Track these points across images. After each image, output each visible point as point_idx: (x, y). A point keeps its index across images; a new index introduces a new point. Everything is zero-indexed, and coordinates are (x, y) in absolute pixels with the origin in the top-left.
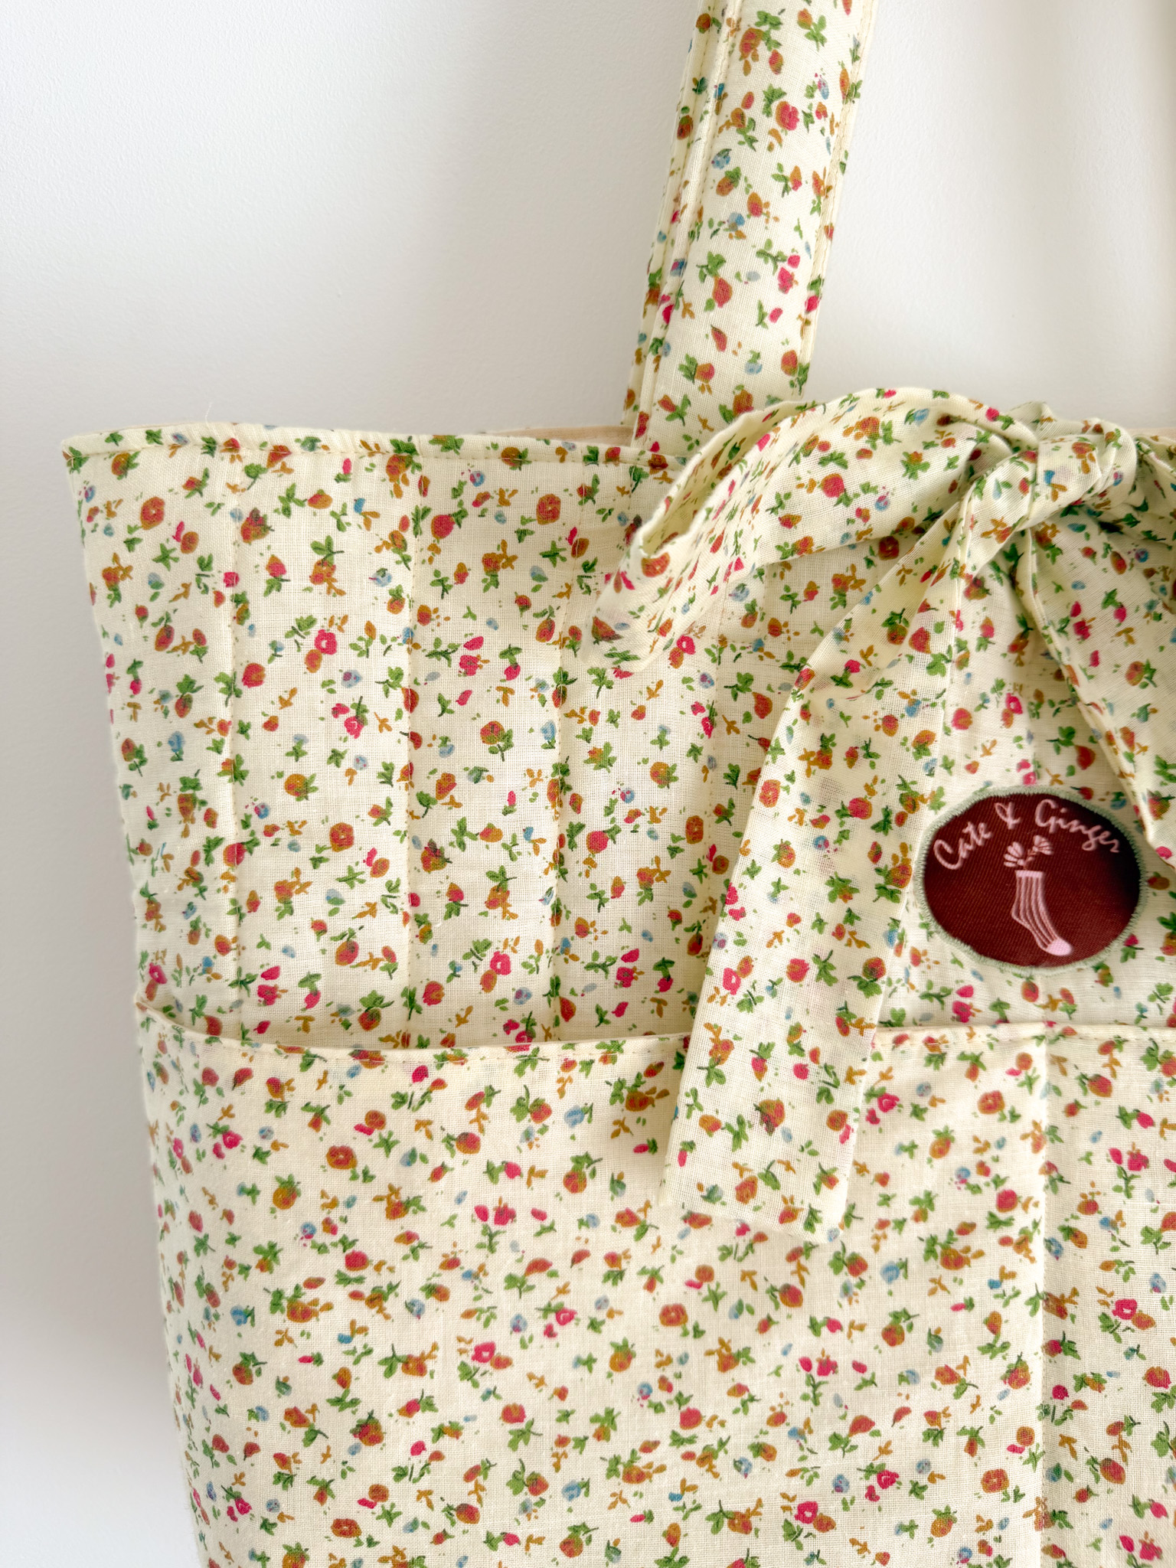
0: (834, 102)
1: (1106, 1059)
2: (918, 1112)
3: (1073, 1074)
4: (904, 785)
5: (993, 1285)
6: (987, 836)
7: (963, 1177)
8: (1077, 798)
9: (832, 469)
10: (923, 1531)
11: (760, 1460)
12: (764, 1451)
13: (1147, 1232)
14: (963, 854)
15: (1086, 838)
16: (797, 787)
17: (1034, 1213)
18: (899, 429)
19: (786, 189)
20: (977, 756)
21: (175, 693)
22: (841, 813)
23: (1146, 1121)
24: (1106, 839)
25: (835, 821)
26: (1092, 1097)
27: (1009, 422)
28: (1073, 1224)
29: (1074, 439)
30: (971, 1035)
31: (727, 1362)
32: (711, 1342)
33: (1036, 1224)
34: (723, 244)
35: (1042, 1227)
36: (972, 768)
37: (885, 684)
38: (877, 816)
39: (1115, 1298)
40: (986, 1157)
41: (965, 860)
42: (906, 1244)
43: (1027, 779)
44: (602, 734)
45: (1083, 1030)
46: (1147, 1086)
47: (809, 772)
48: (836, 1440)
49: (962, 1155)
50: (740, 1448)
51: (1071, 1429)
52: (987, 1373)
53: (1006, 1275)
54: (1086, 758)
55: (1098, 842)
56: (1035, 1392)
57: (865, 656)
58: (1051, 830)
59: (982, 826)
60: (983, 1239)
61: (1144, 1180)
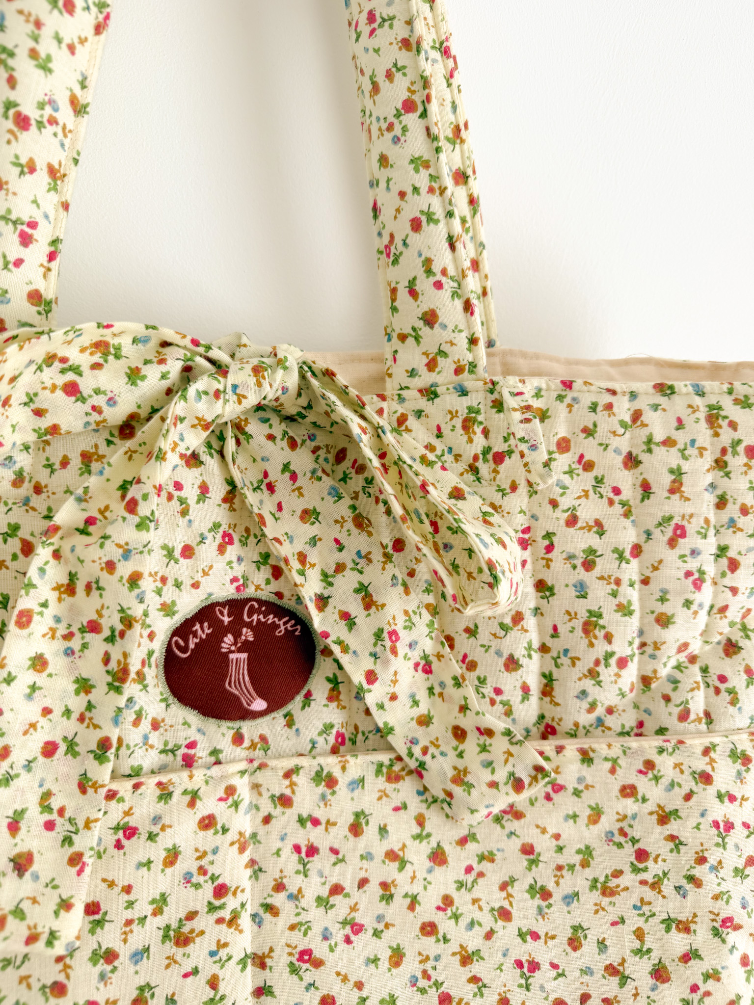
0: (65, 114)
1: (287, 782)
2: (151, 837)
3: (266, 795)
4: (122, 610)
5: (212, 954)
6: (209, 631)
7: (188, 879)
8: (273, 599)
9: (70, 376)
13: (319, 899)
14: (192, 646)
15: (279, 626)
16: (49, 612)
17: (240, 897)
18: (127, 347)
19: (22, 173)
20: (198, 577)
22: (82, 630)
23: (315, 822)
24: (291, 626)
25: (78, 635)
26: (280, 809)
27: (208, 348)
28: (269, 901)
29: (255, 361)
30: (191, 777)
33: (243, 905)
35: (248, 906)
36: (196, 586)
37: (105, 537)
38: (106, 633)
39: (298, 949)
40: (205, 862)
41: (192, 650)
42: (147, 934)
43: (238, 589)
45: (272, 763)
46: (316, 797)
47: (60, 600)
49: (187, 863)
53: (221, 945)
54: (277, 572)
55: (286, 629)
57: (101, 512)
58: (255, 623)
59: (206, 624)
60: (205, 922)
61: (316, 864)
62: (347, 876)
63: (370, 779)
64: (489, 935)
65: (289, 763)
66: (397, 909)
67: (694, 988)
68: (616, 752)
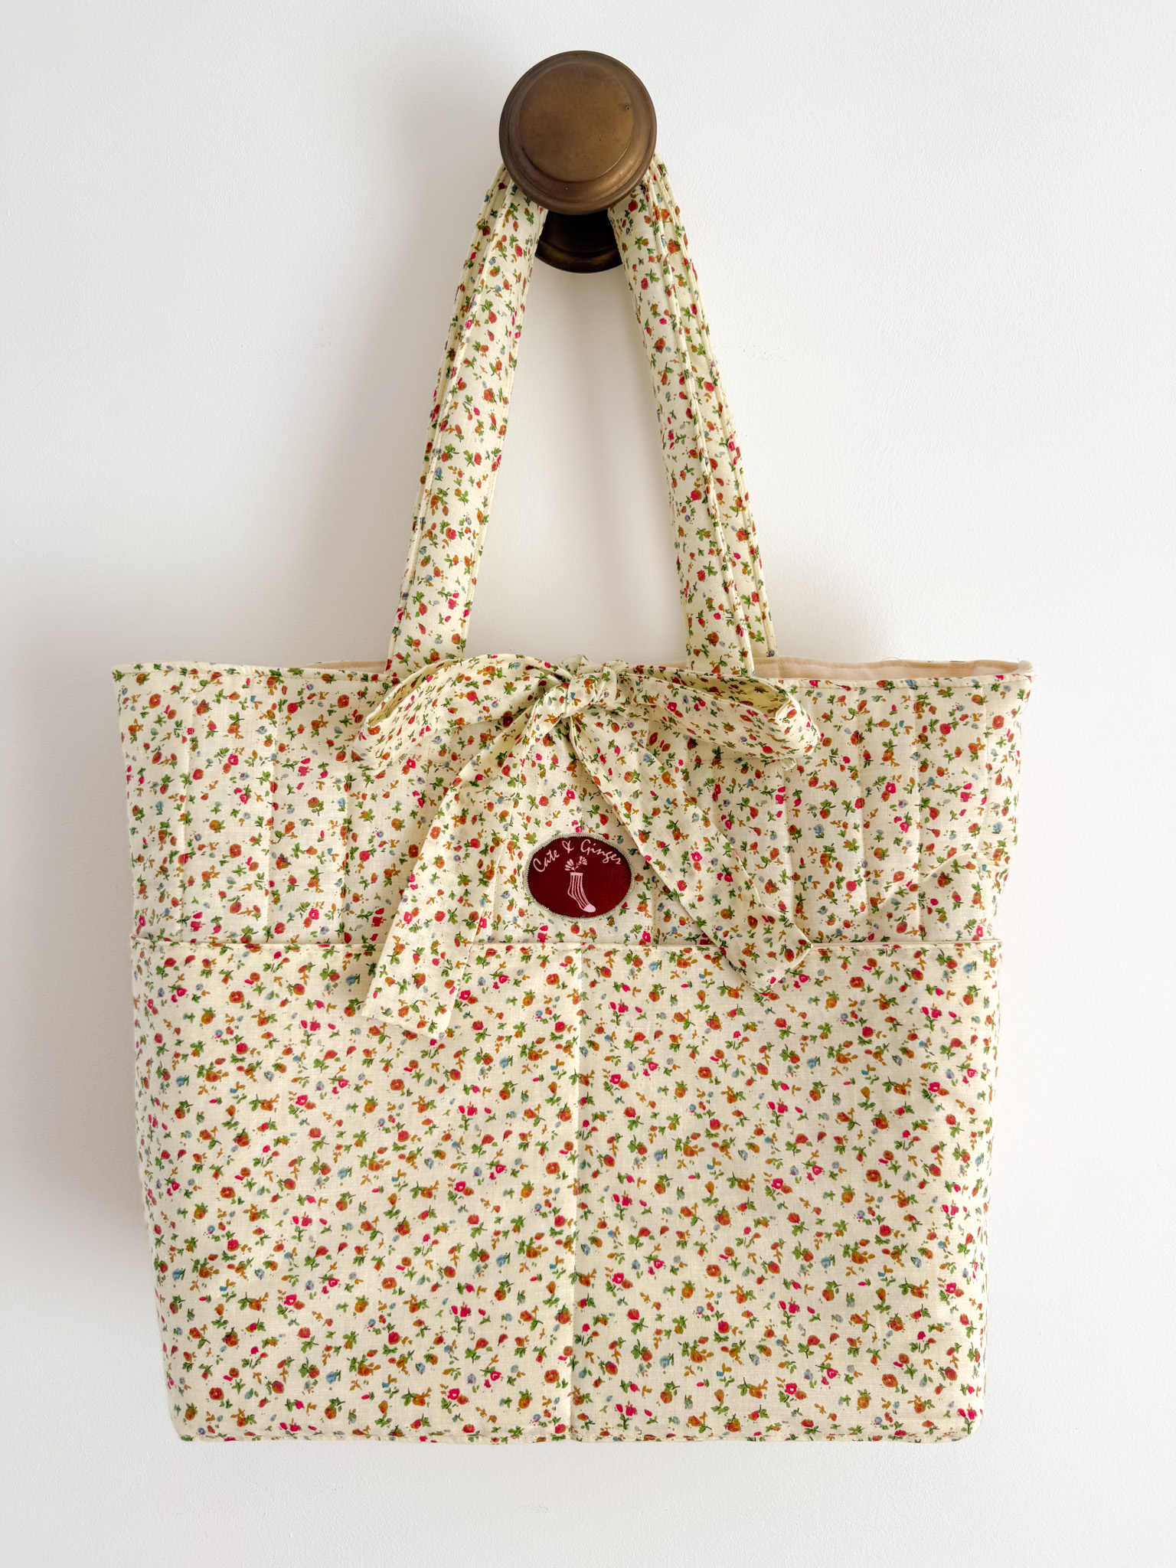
0: (475, 525)
1: (607, 959)
2: (517, 983)
3: (593, 967)
4: (495, 833)
5: (553, 1068)
6: (558, 856)
7: (539, 1015)
8: (601, 838)
9: (471, 689)
10: (517, 1195)
11: (438, 1159)
12: (440, 1154)
13: (627, 1042)
14: (546, 865)
15: (605, 857)
16: (449, 832)
17: (573, 1034)
18: (505, 670)
19: (451, 565)
20: (551, 818)
21: (161, 783)
23: (626, 988)
24: (614, 859)
26: (602, 978)
27: (556, 668)
28: (592, 1039)
29: (587, 676)
30: (543, 947)
31: (423, 1107)
32: (415, 1098)
33: (575, 1039)
34: (423, 588)
35: (578, 1041)
36: (549, 824)
37: (489, 788)
38: (483, 847)
39: (611, 1074)
40: (550, 1005)
41: (546, 868)
42: (512, 1049)
43: (577, 830)
44: (368, 805)
45: (597, 946)
46: (628, 972)
47: (456, 825)
48: (475, 1148)
49: (538, 1005)
50: (427, 1153)
51: (590, 1142)
52: (549, 1113)
53: (559, 1063)
54: (604, 820)
55: (610, 860)
56: (575, 1124)
57: (486, 772)
58: (588, 854)
59: (555, 851)
60: (548, 1045)
61: (625, 1017)
62: (647, 1028)
63: (666, 963)
64: (750, 1082)
65: (609, 947)
66: (682, 1056)
67: (906, 1134)
68: (848, 953)
